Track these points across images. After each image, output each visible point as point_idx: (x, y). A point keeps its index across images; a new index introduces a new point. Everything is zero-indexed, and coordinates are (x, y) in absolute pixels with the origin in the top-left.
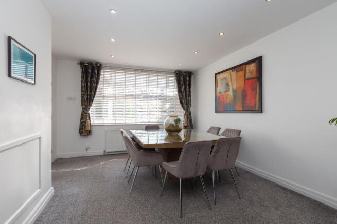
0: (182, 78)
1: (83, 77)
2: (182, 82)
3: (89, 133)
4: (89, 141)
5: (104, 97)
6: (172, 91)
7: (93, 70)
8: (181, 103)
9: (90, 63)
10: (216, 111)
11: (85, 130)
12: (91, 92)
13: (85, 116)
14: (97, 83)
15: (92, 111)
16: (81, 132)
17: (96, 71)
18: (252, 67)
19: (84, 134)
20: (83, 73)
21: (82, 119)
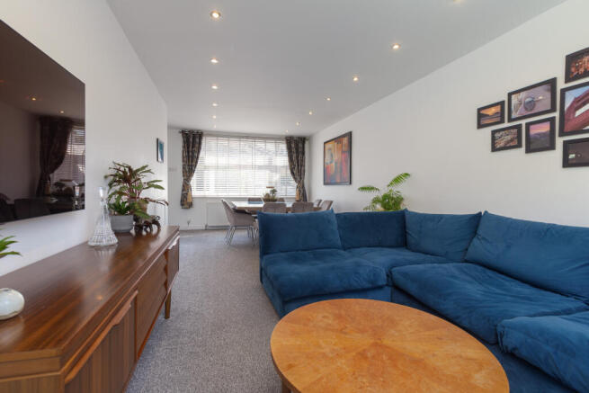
0: (293, 145)
1: (184, 147)
2: (294, 150)
3: (190, 205)
4: (190, 214)
5: (206, 168)
6: (283, 160)
7: (194, 138)
8: (292, 173)
9: (191, 132)
10: (325, 184)
11: (186, 202)
12: (192, 161)
13: (186, 187)
14: (199, 152)
15: (194, 182)
16: (182, 205)
17: (197, 140)
18: (345, 140)
19: (186, 206)
20: (184, 142)
21: (183, 190)
